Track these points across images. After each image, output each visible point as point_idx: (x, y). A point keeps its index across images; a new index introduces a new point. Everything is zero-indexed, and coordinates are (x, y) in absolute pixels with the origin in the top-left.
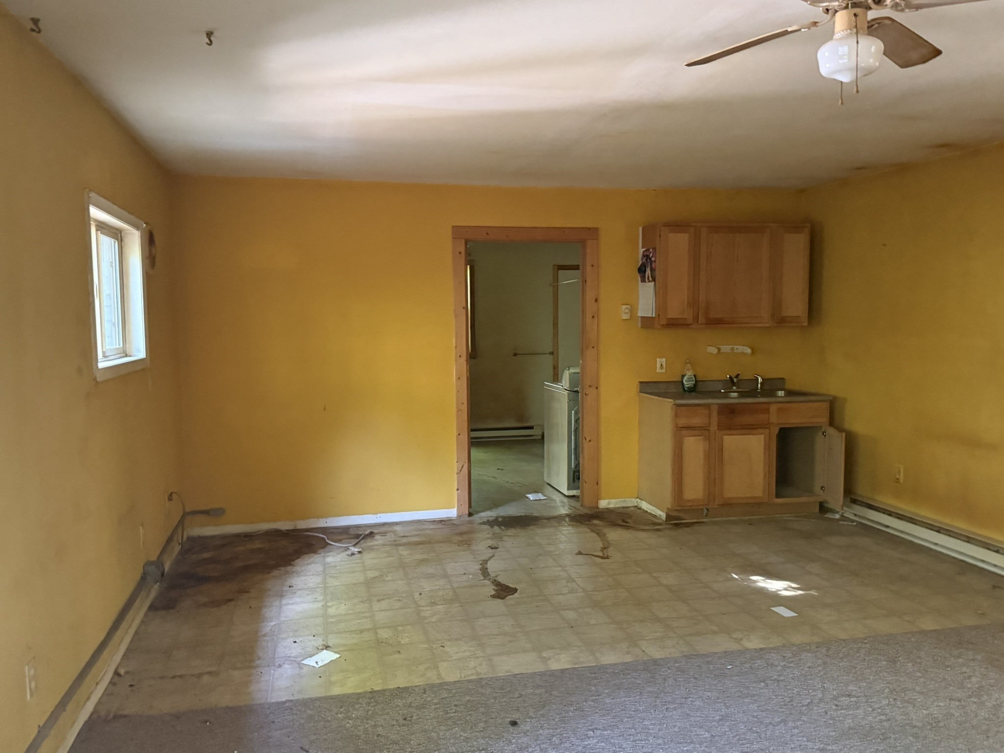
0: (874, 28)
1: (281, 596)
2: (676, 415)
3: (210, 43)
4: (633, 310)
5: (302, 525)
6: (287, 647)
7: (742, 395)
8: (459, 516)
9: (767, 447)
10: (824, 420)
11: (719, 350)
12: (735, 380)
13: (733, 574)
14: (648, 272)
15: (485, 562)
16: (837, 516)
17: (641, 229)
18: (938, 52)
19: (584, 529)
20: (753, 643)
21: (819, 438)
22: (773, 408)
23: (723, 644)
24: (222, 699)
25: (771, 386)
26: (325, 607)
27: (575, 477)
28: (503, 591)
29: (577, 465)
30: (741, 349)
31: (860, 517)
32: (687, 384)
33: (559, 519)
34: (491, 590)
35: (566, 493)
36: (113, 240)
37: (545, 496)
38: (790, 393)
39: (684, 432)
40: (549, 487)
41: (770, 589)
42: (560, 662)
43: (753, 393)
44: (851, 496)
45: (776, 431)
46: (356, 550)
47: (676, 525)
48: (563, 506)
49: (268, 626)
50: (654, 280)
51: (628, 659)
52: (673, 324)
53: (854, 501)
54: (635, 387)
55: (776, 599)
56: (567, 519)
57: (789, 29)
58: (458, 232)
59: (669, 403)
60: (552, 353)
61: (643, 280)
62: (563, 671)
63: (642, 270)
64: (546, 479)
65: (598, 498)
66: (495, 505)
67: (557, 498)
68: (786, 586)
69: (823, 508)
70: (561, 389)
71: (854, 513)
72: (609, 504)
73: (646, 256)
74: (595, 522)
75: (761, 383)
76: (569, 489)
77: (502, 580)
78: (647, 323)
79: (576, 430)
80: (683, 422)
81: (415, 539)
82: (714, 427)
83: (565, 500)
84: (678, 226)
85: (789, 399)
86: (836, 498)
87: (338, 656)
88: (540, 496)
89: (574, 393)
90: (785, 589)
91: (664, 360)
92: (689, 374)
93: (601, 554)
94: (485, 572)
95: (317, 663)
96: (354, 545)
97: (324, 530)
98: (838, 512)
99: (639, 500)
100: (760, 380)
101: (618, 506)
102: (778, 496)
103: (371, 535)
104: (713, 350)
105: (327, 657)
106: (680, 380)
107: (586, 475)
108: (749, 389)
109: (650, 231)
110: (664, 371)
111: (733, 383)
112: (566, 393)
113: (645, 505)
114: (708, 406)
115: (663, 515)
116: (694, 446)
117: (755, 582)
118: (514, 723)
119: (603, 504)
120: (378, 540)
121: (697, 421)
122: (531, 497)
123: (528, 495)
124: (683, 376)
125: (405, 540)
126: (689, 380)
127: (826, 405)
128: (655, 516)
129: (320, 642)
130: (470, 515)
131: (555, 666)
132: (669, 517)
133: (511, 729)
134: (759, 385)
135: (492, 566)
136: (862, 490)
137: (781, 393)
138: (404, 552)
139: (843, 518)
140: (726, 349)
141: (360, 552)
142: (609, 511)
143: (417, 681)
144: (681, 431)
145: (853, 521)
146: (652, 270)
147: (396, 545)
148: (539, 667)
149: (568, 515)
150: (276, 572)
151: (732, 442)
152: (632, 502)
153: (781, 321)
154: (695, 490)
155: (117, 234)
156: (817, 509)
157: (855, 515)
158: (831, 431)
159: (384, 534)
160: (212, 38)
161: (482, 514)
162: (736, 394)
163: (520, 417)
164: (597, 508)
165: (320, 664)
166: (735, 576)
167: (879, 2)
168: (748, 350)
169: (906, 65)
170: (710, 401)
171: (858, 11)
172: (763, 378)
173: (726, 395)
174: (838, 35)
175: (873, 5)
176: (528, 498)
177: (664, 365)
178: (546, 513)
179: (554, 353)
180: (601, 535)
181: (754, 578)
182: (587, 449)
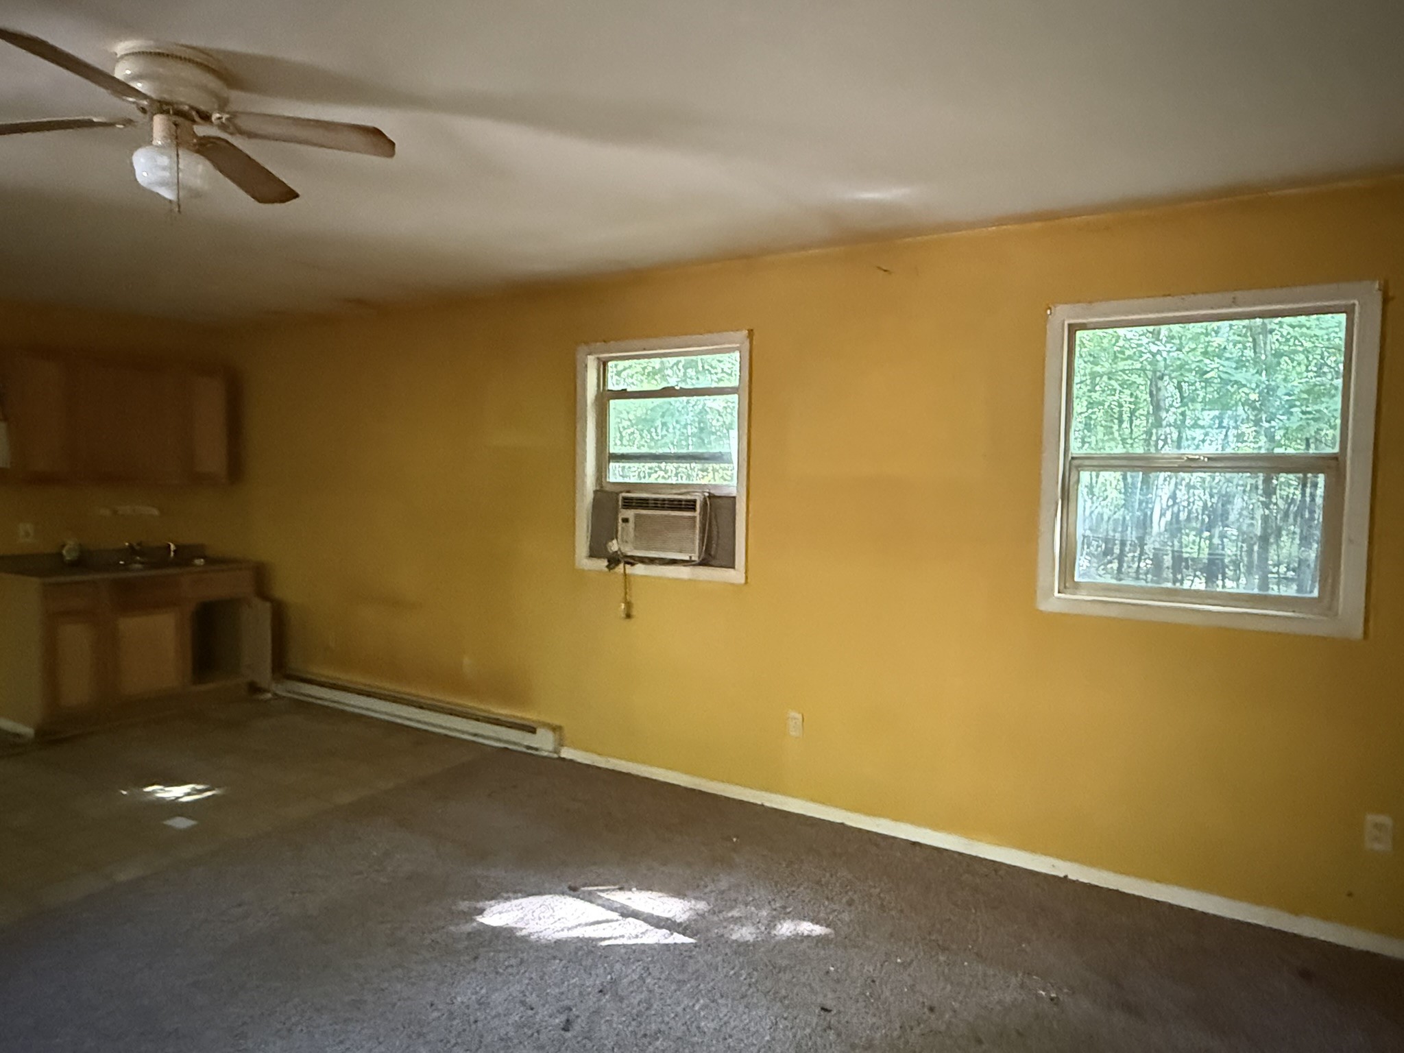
0: (207, 148)
2: (46, 599)
7: (149, 566)
9: (180, 626)
10: (250, 590)
12: (138, 549)
13: (122, 791)
16: (269, 695)
18: (295, 195)
20: (128, 874)
21: (245, 612)
22: (187, 580)
23: (88, 885)
25: (186, 555)
30: (144, 510)
31: (294, 693)
32: (69, 555)
38: (210, 561)
39: (60, 619)
41: (169, 799)
43: (162, 563)
44: (281, 668)
45: (191, 607)
47: (50, 743)
50: (6, 418)
53: (290, 677)
55: (175, 807)
57: (95, 120)
59: (32, 585)
68: (189, 791)
69: (254, 689)
71: (284, 689)
75: (175, 551)
78: (2, 477)
80: (57, 606)
82: (104, 608)
84: (40, 351)
85: (209, 568)
86: (264, 675)
90: (189, 794)
91: (30, 526)
92: (71, 543)
98: (268, 691)
100: (172, 547)
102: (196, 682)
104: (106, 512)
106: (58, 551)
108: (156, 557)
110: (30, 540)
111: (136, 553)
114: (95, 583)
115: (27, 731)
116: (77, 636)
117: (154, 792)
121: (77, 604)
124: (63, 546)
126: (70, 551)
127: (250, 574)
128: (18, 735)
132: (37, 733)
134: (172, 554)
137: (199, 562)
139: (276, 697)
140: (123, 509)
144: (54, 617)
151: (132, 626)
153: (192, 478)
154: (79, 692)
156: (245, 691)
157: (289, 691)
158: (257, 601)
162: (140, 565)
166: (124, 793)
167: (206, 117)
168: (156, 512)
169: (261, 199)
170: (97, 576)
171: (179, 120)
172: (176, 546)
173: (125, 568)
174: (158, 141)
175: (197, 119)
177: (31, 533)
181: (149, 789)
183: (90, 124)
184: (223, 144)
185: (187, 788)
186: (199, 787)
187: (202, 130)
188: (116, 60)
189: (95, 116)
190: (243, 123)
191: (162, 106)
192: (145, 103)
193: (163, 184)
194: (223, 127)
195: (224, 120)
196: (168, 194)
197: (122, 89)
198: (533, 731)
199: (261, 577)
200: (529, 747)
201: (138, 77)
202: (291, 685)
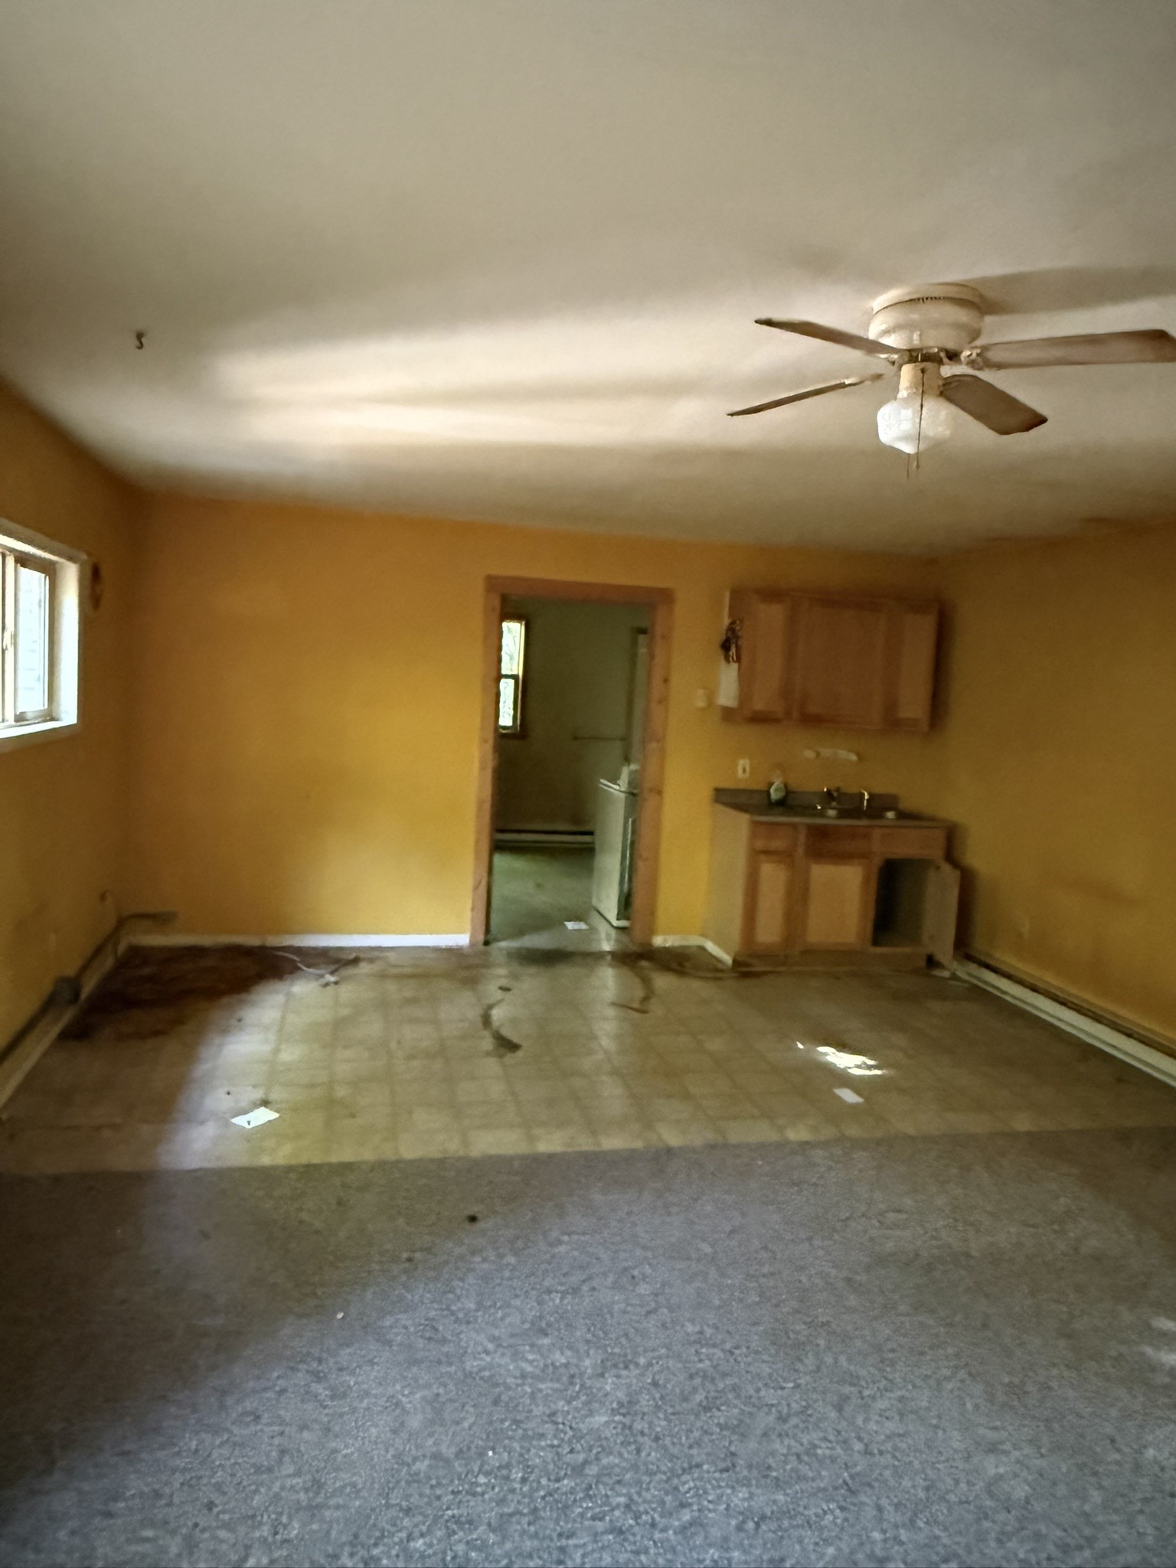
1: (226, 1031)
2: (753, 836)
3: (141, 346)
4: (711, 697)
5: (273, 941)
6: (217, 1100)
7: (843, 814)
8: (472, 944)
9: (866, 881)
10: (936, 853)
11: (818, 754)
12: (835, 794)
13: (798, 1043)
14: (733, 650)
15: (491, 1007)
16: (946, 974)
17: (727, 595)
18: (1041, 420)
19: (626, 972)
20: (797, 1134)
21: (932, 876)
22: (877, 834)
23: (761, 1132)
24: (120, 1160)
25: (879, 806)
26: (277, 1051)
27: (626, 904)
28: (506, 1045)
29: (630, 888)
30: (843, 754)
31: (975, 977)
32: (775, 795)
33: (599, 956)
34: (487, 1043)
35: (615, 923)
36: (43, 575)
37: (588, 925)
38: (902, 815)
39: (763, 857)
40: (595, 913)
41: (838, 1066)
42: (550, 1143)
43: (856, 813)
44: (963, 947)
45: (877, 862)
46: (332, 979)
47: (747, 975)
48: (608, 940)
49: (201, 1069)
50: (739, 660)
51: (639, 1144)
52: (759, 719)
53: (969, 958)
54: (706, 793)
55: (842, 1078)
56: (609, 957)
57: (847, 382)
58: (492, 583)
59: (743, 820)
60: (623, 739)
61: (726, 660)
62: (551, 1156)
63: (726, 646)
64: (594, 903)
65: (652, 931)
66: (520, 932)
67: (603, 929)
68: (859, 1063)
69: (932, 962)
70: (616, 790)
71: (967, 972)
72: (665, 940)
73: (731, 629)
74: (644, 963)
75: (868, 801)
76: (618, 917)
77: (506, 1032)
78: (728, 714)
79: (633, 843)
80: (760, 844)
81: (409, 970)
82: (800, 851)
83: (613, 933)
84: (771, 594)
85: (899, 823)
86: (944, 951)
87: (276, 1115)
88: (583, 926)
89: (634, 796)
90: (858, 1067)
91: (747, 762)
92: (778, 783)
93: (636, 1005)
94: (486, 1020)
95: (249, 1123)
96: (332, 973)
97: (299, 951)
98: (947, 969)
99: (704, 939)
100: (866, 797)
101: (677, 944)
102: (876, 942)
103: (356, 961)
104: (809, 754)
105: (263, 1116)
106: (767, 789)
107: (638, 902)
108: (850, 808)
109: (738, 596)
110: (747, 774)
111: (832, 799)
112: (623, 795)
113: (711, 947)
114: (794, 826)
115: (728, 959)
116: (774, 877)
117: (826, 1054)
118: (473, 1219)
119: (659, 941)
120: (364, 968)
121: (778, 844)
122: (570, 925)
123: (566, 923)
124: (771, 784)
125: (394, 971)
126: (776, 790)
127: (939, 836)
128: (718, 961)
129: (259, 1094)
130: (486, 943)
131: (543, 1147)
132: (735, 961)
133: (467, 1226)
134: (865, 803)
135: (497, 1014)
136: (978, 944)
137: (890, 815)
138: (391, 987)
139: (954, 977)
140: (826, 752)
141: (336, 983)
142: (666, 951)
143: (368, 1155)
144: (757, 855)
145: (964, 981)
146: (738, 648)
147: (382, 976)
148: (523, 1148)
149: (610, 953)
150: (225, 1000)
151: (822, 873)
152: (694, 941)
153: (892, 724)
154: (769, 932)
155: (49, 570)
156: (922, 963)
157: (968, 974)
158: (946, 868)
159: (371, 961)
160: (143, 340)
161: (503, 944)
162: (835, 812)
163: (576, 819)
164: (650, 945)
165: (252, 1125)
166: (800, 1046)
167: (953, 356)
168: (854, 758)
169: (1004, 431)
170: (796, 820)
171: (928, 365)
172: (869, 794)
173: (822, 814)
174: (903, 393)
175: (945, 360)
176: (565, 926)
177: (748, 769)
178: (584, 948)
179: (626, 739)
180: (646, 982)
181: (822, 1049)
182: (642, 867)
183: (843, 386)
184: (969, 379)
185: (859, 1059)
186: (870, 1062)
187: (948, 370)
188: (870, 315)
189: (847, 378)
190: (994, 355)
191: (913, 355)
192: (895, 356)
193: (906, 438)
194: (972, 363)
195: (974, 355)
196: (908, 448)
197: (873, 347)
199: (952, 838)
201: (887, 332)
202: (973, 968)
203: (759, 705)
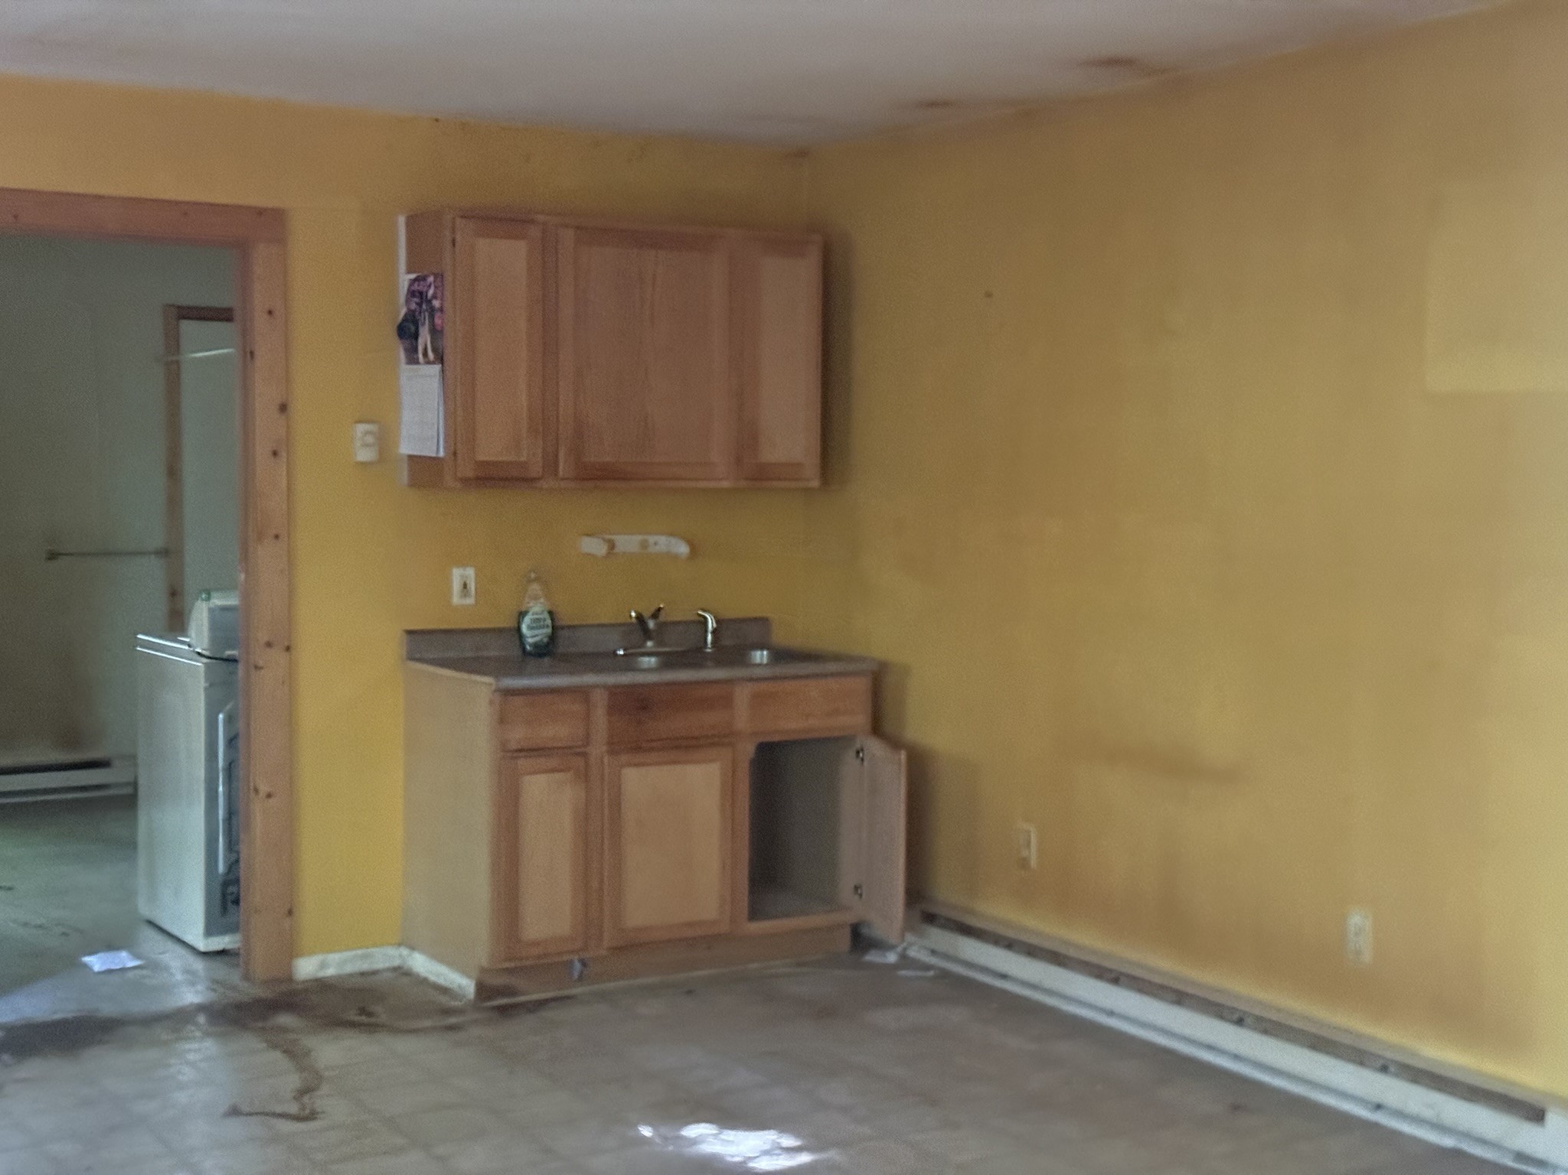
2: (502, 720)
4: (385, 441)
7: (669, 661)
9: (728, 791)
10: (860, 720)
12: (651, 624)
13: (641, 1127)
14: (425, 337)
16: (892, 958)
17: (402, 221)
19: (250, 1042)
21: (849, 766)
22: (742, 696)
25: (737, 639)
27: (227, 898)
29: (233, 865)
30: (662, 543)
31: (946, 957)
32: (532, 635)
33: (179, 1019)
35: (202, 945)
37: (137, 956)
38: (781, 655)
39: (523, 763)
40: (150, 931)
41: (729, 1159)
43: (692, 656)
44: (921, 902)
45: (747, 750)
47: (504, 1011)
48: (191, 982)
50: (440, 359)
52: (492, 478)
53: (930, 918)
54: (391, 645)
56: (201, 1019)
59: (482, 687)
60: (164, 553)
61: (412, 360)
63: (407, 331)
64: (145, 910)
65: (291, 950)
67: (175, 960)
68: (767, 1147)
69: (860, 940)
70: (185, 654)
71: (931, 946)
72: (323, 965)
73: (416, 294)
74: (285, 1019)
75: (714, 632)
76: (210, 931)
78: (424, 472)
79: (230, 767)
80: (518, 735)
82: (598, 749)
83: (199, 965)
84: (499, 220)
85: (779, 670)
88: (124, 959)
89: (224, 664)
90: (766, 1153)
91: (470, 572)
92: (537, 609)
93: (293, 1108)
98: (892, 948)
99: (405, 951)
100: (711, 624)
101: (349, 969)
102: (754, 914)
104: (594, 546)
106: (514, 624)
107: (257, 891)
108: (684, 646)
109: (427, 227)
110: (470, 601)
111: (647, 634)
112: (200, 664)
113: (421, 964)
114: (582, 693)
115: (464, 984)
116: (549, 798)
117: (694, 1142)
119: (307, 968)
121: (554, 732)
122: (96, 962)
123: (87, 959)
124: (522, 614)
126: (536, 624)
127: (862, 685)
128: (444, 990)
132: (484, 991)
134: (710, 637)
136: (947, 891)
137: (760, 656)
139: (905, 961)
140: (627, 543)
142: (322, 986)
144: (514, 759)
145: (927, 967)
146: (435, 332)
149: (201, 1008)
151: (644, 783)
152: (384, 957)
153: (758, 475)
154: (550, 913)
156: (844, 942)
157: (933, 952)
158: (875, 748)
162: (653, 660)
163: (71, 737)
164: (290, 979)
166: (646, 1131)
168: (682, 548)
170: (589, 679)
172: (716, 620)
173: (628, 664)
176: (85, 966)
177: (472, 586)
178: (138, 1006)
179: (170, 553)
180: (296, 1055)
181: (692, 1131)
182: (260, 818)
185: (766, 1138)
186: (788, 1141)
198: (1535, 1114)
199: (881, 692)
200: (1521, 1157)
202: (939, 938)
203: (492, 448)
